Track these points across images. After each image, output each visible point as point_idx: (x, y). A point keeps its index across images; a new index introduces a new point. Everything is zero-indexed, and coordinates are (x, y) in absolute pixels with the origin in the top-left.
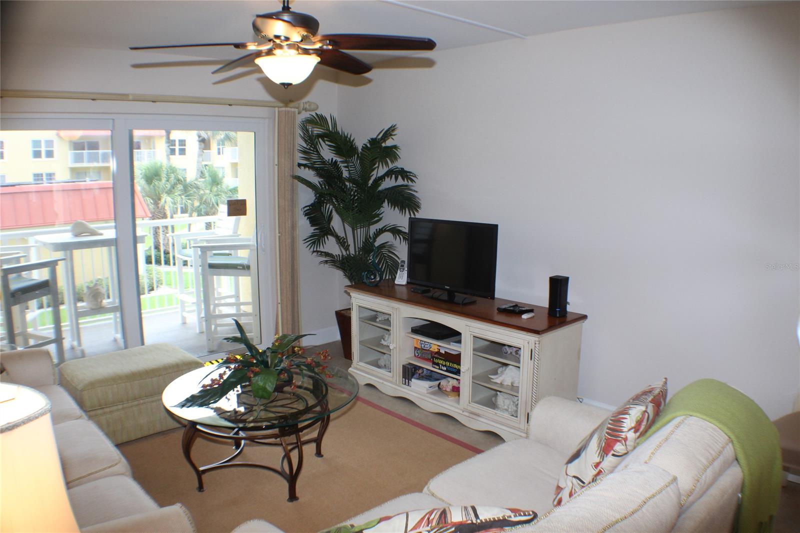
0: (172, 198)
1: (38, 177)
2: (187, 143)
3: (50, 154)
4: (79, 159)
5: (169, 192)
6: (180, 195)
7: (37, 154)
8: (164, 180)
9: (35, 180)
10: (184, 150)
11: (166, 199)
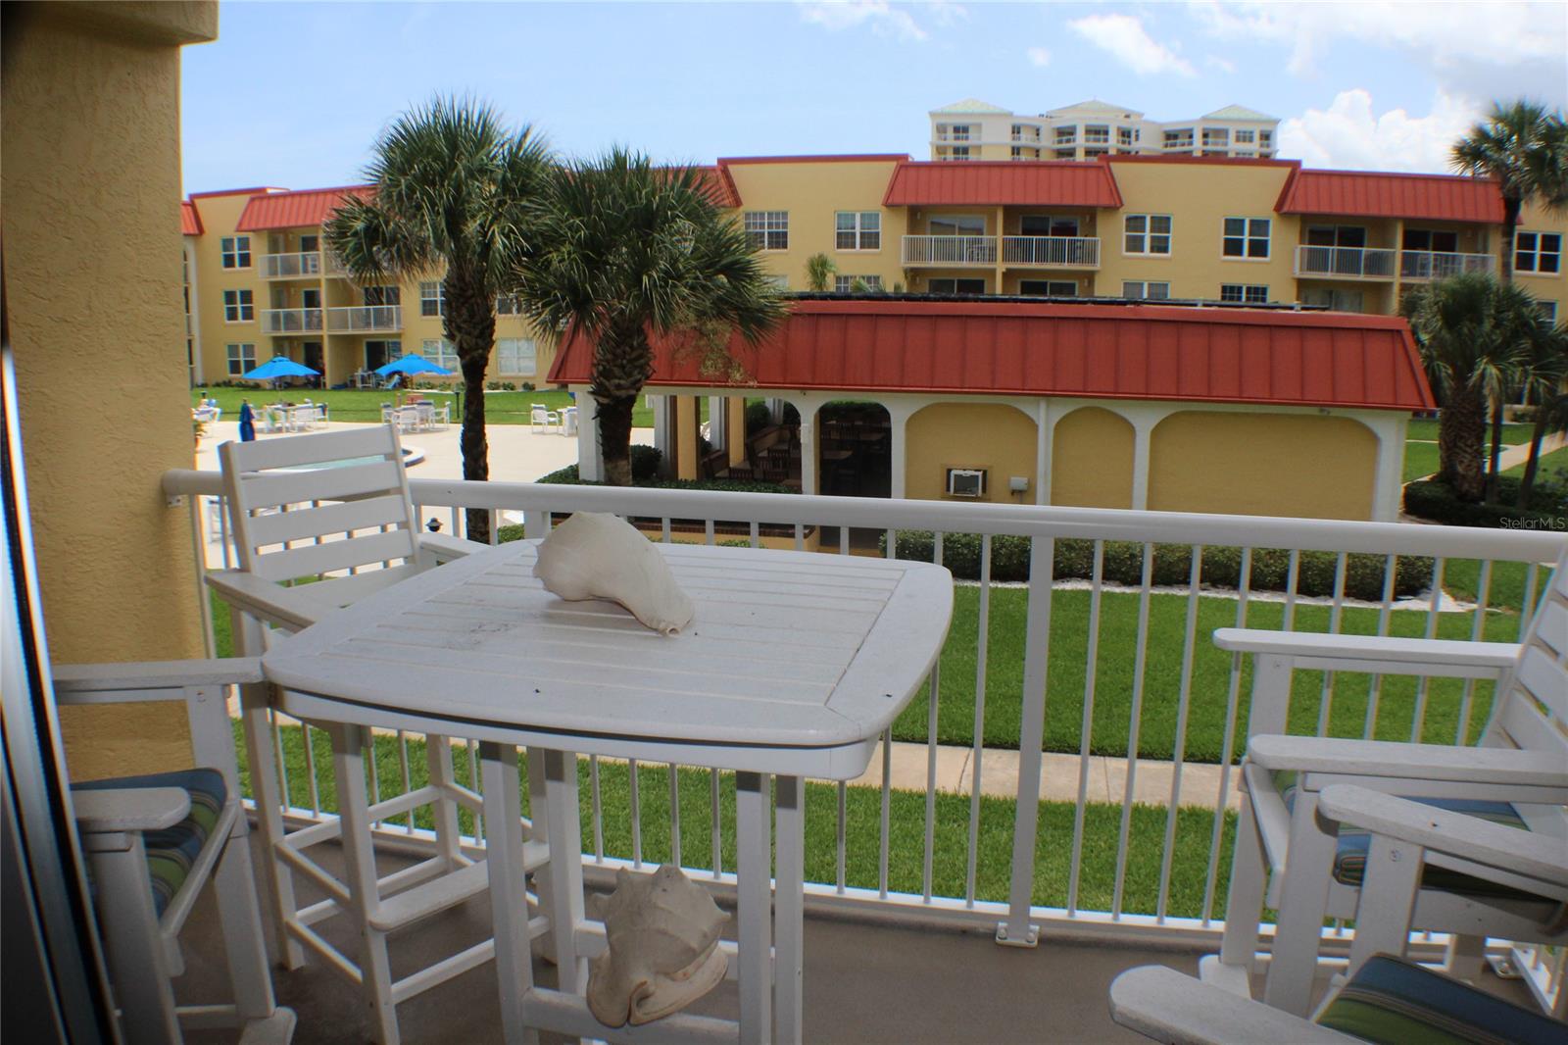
0: (1499, 369)
1: (1230, 292)
2: (1562, 244)
3: (1259, 249)
4: (1315, 261)
5: (1496, 355)
6: (1521, 364)
7: (1233, 248)
8: (1487, 325)
9: (1223, 298)
10: (1555, 259)
11: (1484, 369)
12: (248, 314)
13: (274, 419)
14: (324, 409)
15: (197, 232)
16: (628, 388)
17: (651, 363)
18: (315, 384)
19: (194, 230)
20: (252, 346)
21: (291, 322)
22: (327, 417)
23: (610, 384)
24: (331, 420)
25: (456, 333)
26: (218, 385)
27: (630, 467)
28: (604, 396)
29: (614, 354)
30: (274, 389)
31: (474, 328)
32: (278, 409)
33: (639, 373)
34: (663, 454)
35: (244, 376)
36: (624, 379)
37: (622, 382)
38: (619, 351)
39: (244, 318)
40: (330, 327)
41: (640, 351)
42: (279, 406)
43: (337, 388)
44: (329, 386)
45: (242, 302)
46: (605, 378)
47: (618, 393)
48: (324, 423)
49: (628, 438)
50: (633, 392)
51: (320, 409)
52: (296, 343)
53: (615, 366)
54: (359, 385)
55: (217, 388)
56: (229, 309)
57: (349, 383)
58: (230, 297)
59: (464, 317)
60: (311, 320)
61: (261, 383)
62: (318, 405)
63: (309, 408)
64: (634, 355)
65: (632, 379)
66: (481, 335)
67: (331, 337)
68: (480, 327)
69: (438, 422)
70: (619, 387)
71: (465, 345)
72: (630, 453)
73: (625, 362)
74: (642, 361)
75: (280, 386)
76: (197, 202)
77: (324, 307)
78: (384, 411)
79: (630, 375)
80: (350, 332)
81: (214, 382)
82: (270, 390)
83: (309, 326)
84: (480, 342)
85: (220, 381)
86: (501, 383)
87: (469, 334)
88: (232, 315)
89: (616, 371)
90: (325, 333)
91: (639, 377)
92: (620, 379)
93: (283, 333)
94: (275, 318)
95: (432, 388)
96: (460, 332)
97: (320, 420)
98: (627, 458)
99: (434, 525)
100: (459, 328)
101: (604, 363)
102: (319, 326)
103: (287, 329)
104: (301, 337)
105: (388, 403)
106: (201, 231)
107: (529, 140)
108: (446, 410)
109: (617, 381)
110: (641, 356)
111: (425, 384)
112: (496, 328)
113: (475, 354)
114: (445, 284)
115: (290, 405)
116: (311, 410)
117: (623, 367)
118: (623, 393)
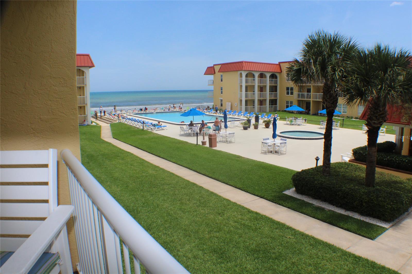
12: (292, 93)
13: (291, 121)
14: (305, 120)
15: (280, 72)
16: (377, 124)
17: (387, 116)
18: (308, 113)
19: (279, 71)
20: (292, 102)
21: (303, 96)
22: (306, 122)
23: (372, 122)
24: (307, 123)
25: (325, 102)
26: (283, 111)
27: (376, 150)
28: (370, 126)
29: (374, 112)
30: (297, 114)
31: (331, 101)
32: (293, 119)
33: (382, 119)
34: (397, 145)
35: (289, 109)
36: (376, 121)
37: (376, 122)
38: (375, 111)
39: (291, 94)
40: (313, 98)
41: (383, 112)
42: (294, 118)
43: (313, 115)
44: (311, 114)
45: (290, 90)
46: (370, 120)
47: (374, 125)
48: (306, 124)
49: (376, 140)
50: (379, 125)
51: (304, 120)
52: (303, 102)
53: (374, 116)
54: (319, 114)
55: (282, 112)
56: (287, 92)
57: (317, 114)
58: (288, 89)
59: (328, 97)
60: (308, 96)
61: (294, 112)
62: (304, 119)
63: (301, 119)
64: (380, 113)
65: (379, 121)
66: (333, 103)
67: (313, 101)
68: (333, 100)
69: (336, 127)
70: (374, 123)
71: (328, 106)
72: (377, 145)
73: (377, 115)
74: (383, 115)
75: (298, 113)
76: (281, 64)
77: (312, 93)
78: (321, 122)
79: (378, 120)
80: (318, 100)
81: (282, 110)
82: (296, 114)
83: (307, 98)
84: (332, 105)
85: (283, 110)
86: (358, 118)
87: (329, 102)
88: (288, 93)
89: (374, 118)
90: (311, 100)
91: (382, 120)
92: (375, 121)
93: (300, 99)
94: (299, 95)
95: (339, 117)
96: (326, 102)
97: (304, 123)
98: (375, 147)
99: (317, 158)
100: (326, 101)
101: (370, 115)
102: (310, 98)
103: (301, 98)
104: (305, 100)
105: (323, 120)
106: (281, 72)
107: (351, 43)
108: (339, 124)
109: (374, 121)
110: (383, 114)
111: (337, 116)
112: (338, 101)
113: (330, 109)
114: (324, 87)
115: (296, 118)
116: (302, 120)
117: (376, 117)
118: (376, 126)
